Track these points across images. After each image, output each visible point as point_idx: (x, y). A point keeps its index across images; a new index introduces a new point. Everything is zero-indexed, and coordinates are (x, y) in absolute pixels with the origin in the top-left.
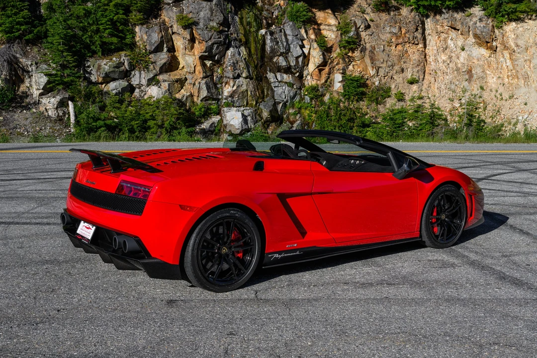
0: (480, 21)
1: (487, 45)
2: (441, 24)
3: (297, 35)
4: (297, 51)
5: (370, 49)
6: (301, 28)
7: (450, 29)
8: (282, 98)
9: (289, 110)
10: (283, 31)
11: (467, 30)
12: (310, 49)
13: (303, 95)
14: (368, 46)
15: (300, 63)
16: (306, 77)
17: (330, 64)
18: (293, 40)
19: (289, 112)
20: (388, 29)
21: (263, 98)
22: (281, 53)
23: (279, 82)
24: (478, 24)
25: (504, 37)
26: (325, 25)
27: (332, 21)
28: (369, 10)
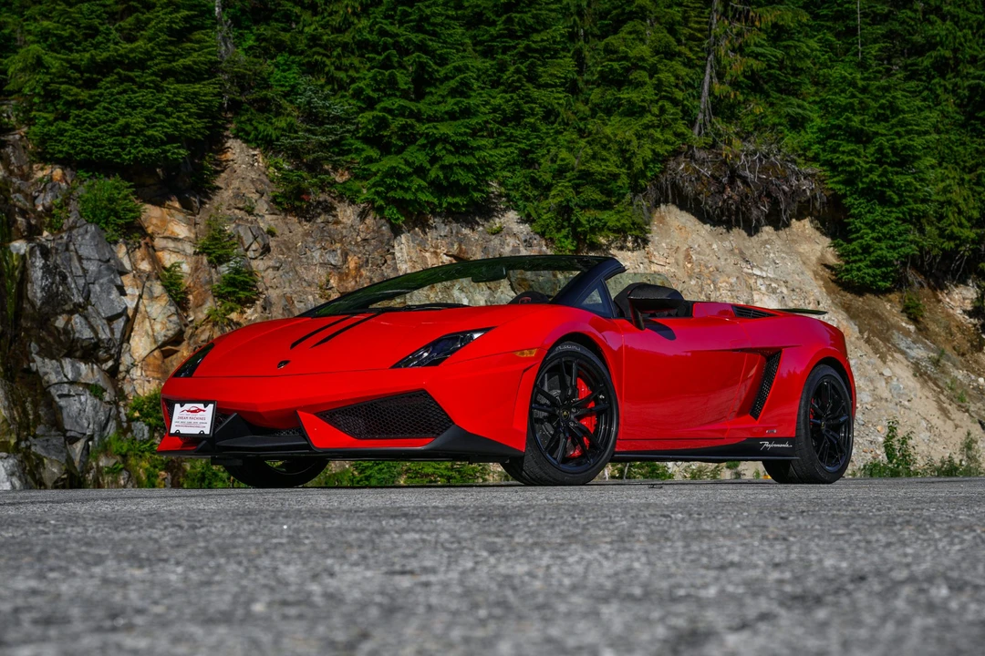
2: (432, 250)
3: (108, 261)
4: (112, 301)
5: (283, 302)
6: (116, 242)
8: (82, 427)
9: (97, 460)
10: (72, 247)
12: (140, 297)
13: (124, 418)
14: (273, 294)
15: (118, 335)
16: (128, 372)
17: (190, 338)
18: (99, 275)
19: (97, 465)
20: (317, 254)
21: (28, 428)
22: (75, 304)
23: (71, 383)
26: (165, 238)
27: (181, 230)
28: (262, 207)
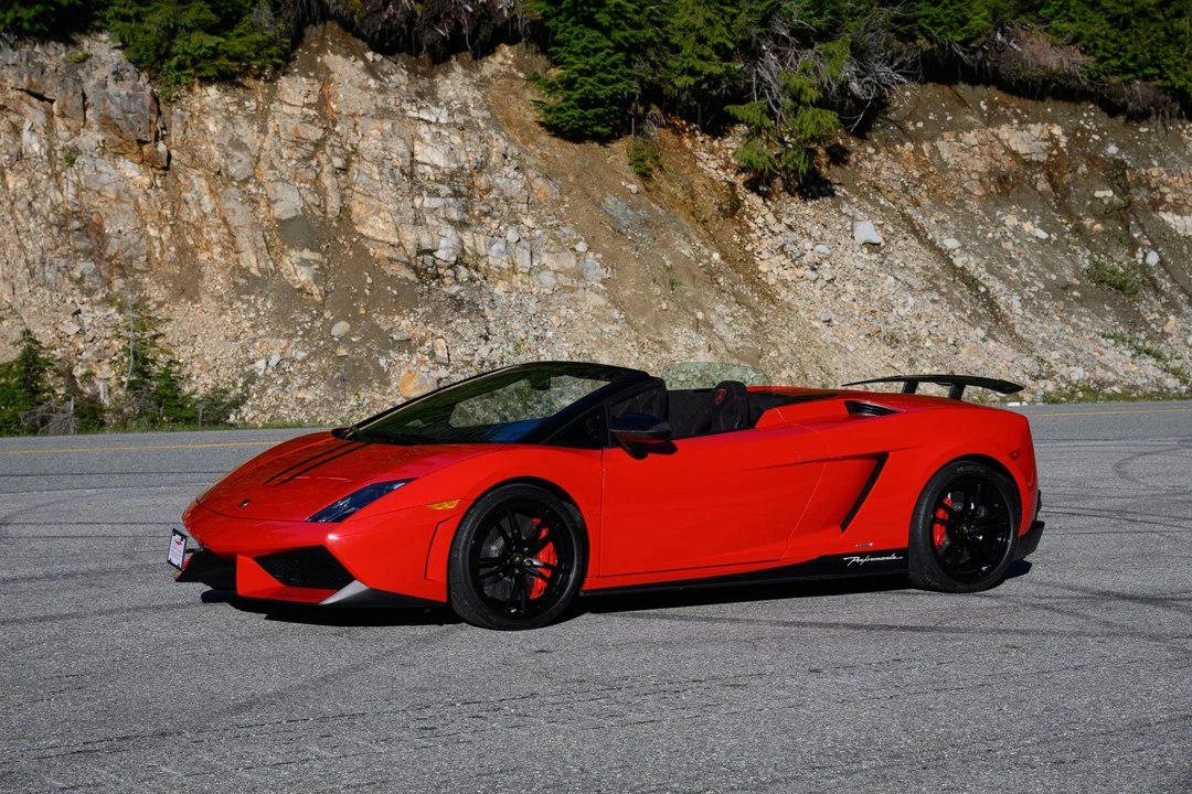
0: (116, 80)
1: (141, 149)
7: (26, 97)
11: (78, 102)
24: (112, 87)
25: (189, 130)
